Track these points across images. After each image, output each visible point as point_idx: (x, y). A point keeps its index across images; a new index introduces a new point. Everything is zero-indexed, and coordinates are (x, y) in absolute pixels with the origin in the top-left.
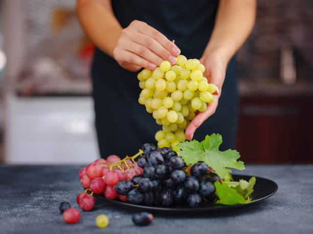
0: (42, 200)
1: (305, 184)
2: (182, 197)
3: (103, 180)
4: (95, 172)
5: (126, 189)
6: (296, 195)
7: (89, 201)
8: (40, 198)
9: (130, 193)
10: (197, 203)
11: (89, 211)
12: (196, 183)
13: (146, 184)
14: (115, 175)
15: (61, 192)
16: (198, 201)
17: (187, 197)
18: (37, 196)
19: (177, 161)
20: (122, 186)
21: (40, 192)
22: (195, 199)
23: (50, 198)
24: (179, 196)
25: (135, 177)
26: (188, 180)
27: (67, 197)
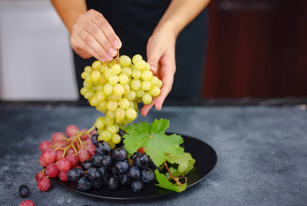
0: (7, 172)
1: (250, 141)
2: (126, 183)
3: (56, 166)
4: (49, 159)
5: (76, 177)
6: (236, 161)
7: (45, 184)
8: (6, 168)
9: (79, 182)
10: (138, 189)
11: (46, 192)
12: (138, 172)
13: (93, 175)
14: (67, 162)
15: (27, 157)
16: (139, 188)
17: (130, 183)
18: (5, 165)
19: (120, 154)
20: (73, 174)
21: (8, 157)
22: (137, 186)
23: (16, 167)
24: (123, 182)
25: (85, 162)
26: (130, 171)
27: (31, 165)
